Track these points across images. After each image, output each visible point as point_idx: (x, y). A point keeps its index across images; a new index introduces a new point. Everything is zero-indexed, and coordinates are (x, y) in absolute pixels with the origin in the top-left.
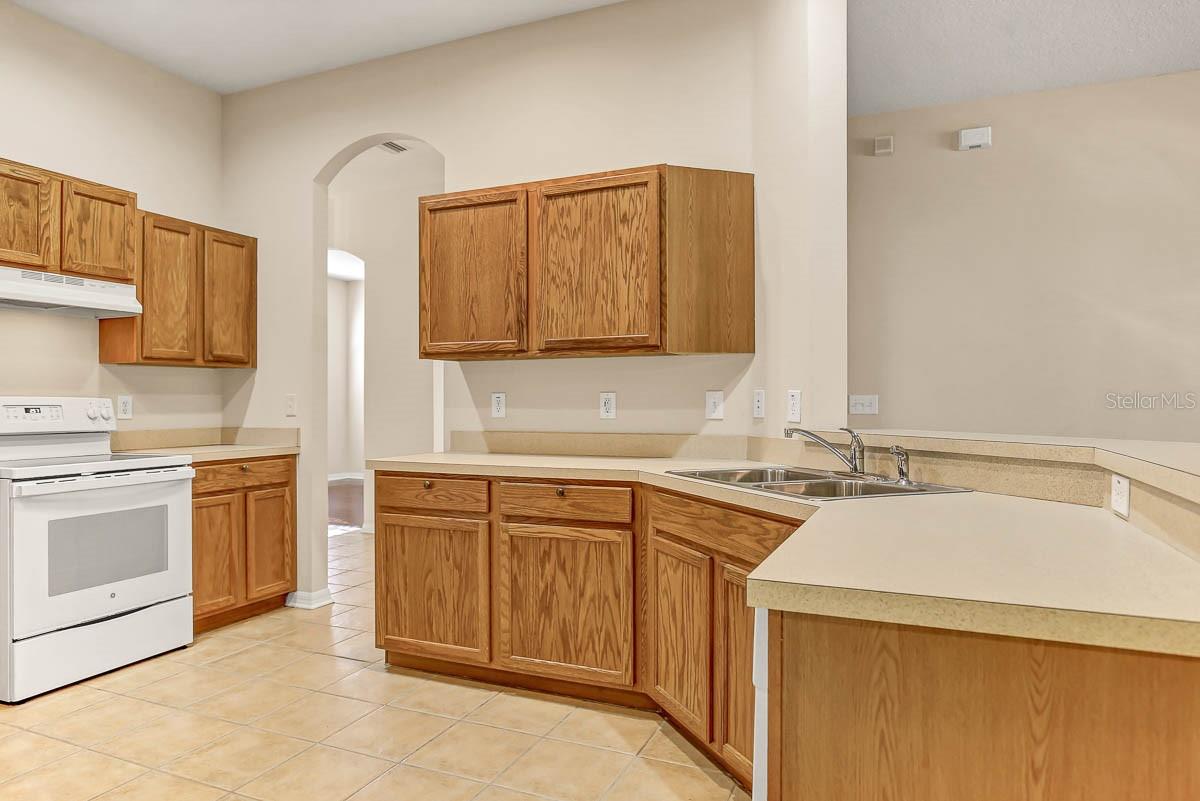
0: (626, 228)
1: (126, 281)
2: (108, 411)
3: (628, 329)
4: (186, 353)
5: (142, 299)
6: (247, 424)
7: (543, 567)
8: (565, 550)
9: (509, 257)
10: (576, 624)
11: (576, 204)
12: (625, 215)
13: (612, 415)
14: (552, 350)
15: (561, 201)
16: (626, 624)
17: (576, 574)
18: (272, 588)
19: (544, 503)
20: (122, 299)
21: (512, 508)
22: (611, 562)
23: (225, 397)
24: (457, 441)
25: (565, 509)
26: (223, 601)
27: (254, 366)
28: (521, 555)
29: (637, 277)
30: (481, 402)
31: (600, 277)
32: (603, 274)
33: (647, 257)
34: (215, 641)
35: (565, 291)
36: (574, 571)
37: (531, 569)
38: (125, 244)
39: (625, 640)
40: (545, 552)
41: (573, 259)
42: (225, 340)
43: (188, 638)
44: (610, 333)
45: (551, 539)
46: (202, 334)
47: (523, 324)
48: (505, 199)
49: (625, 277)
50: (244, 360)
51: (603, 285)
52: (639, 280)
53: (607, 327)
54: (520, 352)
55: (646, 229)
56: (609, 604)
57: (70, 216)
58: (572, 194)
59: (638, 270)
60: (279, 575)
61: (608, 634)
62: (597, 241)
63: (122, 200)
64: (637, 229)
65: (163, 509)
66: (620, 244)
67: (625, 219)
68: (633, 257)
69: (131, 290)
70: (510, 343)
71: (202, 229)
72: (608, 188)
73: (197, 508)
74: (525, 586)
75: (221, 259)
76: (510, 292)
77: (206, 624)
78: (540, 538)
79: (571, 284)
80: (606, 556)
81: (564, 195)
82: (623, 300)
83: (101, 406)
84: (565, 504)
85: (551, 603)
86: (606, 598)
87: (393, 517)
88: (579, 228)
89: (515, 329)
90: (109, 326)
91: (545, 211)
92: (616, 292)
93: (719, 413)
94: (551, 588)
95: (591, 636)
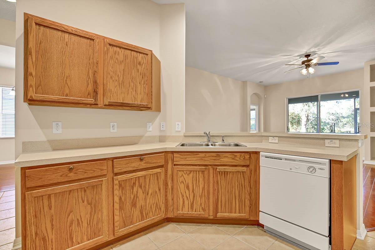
0: (140, 66)
3: (141, 101)
7: (133, 190)
8: (142, 180)
9: (89, 63)
10: (146, 205)
11: (122, 52)
12: (140, 62)
13: (115, 131)
14: (112, 105)
15: (115, 48)
16: (163, 198)
17: (146, 188)
19: (133, 165)
21: (120, 169)
22: (158, 179)
25: (143, 165)
28: (123, 188)
29: (144, 84)
31: (131, 81)
32: (132, 80)
33: (148, 78)
35: (116, 83)
36: (145, 187)
37: (128, 192)
39: (163, 203)
40: (133, 183)
41: (120, 72)
44: (134, 101)
45: (136, 178)
48: (88, 37)
49: (140, 83)
51: (132, 84)
52: (145, 85)
53: (133, 99)
54: (95, 105)
55: (147, 69)
56: (157, 194)
58: (120, 47)
59: (144, 82)
61: (157, 204)
62: (130, 68)
64: (144, 68)
66: (138, 72)
67: (140, 64)
68: (142, 77)
70: (91, 100)
72: (134, 51)
74: (125, 199)
76: (89, 78)
78: (131, 179)
79: (119, 81)
80: (156, 178)
81: (116, 46)
82: (139, 91)
84: (142, 163)
85: (136, 202)
86: (156, 192)
87: (42, 191)
88: (123, 61)
89: (92, 94)
91: (108, 49)
92: (136, 87)
93: (151, 129)
94: (136, 196)
95: (151, 207)
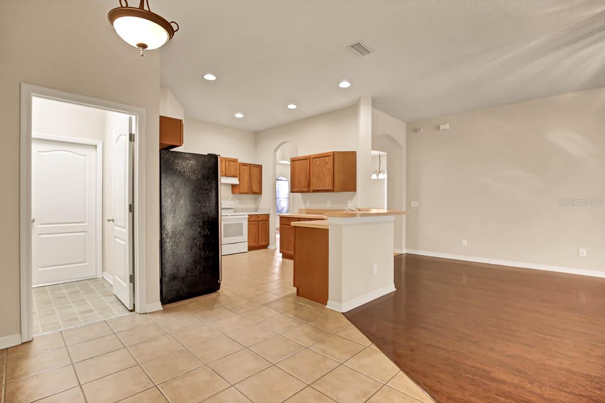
0: (327, 165)
1: (236, 177)
2: (233, 204)
3: (328, 187)
4: (248, 192)
5: (239, 181)
6: (260, 207)
9: (306, 171)
11: (318, 160)
13: (330, 205)
14: (315, 191)
18: (264, 243)
20: (235, 181)
23: (256, 200)
24: (300, 211)
26: (254, 244)
27: (261, 194)
29: (329, 176)
30: (305, 203)
32: (323, 175)
33: (331, 171)
34: (252, 252)
35: (316, 179)
38: (236, 170)
41: (318, 172)
42: (255, 189)
43: (247, 251)
44: (324, 188)
46: (251, 187)
47: (309, 186)
48: (305, 159)
49: (327, 176)
50: (259, 193)
51: (323, 177)
53: (324, 186)
54: (308, 192)
55: (331, 165)
57: (227, 165)
58: (318, 158)
59: (329, 174)
60: (265, 241)
62: (322, 168)
63: (235, 161)
64: (329, 165)
65: (242, 224)
66: (326, 168)
67: (327, 163)
68: (329, 171)
69: (237, 179)
70: (306, 189)
71: (251, 165)
72: (324, 156)
73: (249, 224)
75: (255, 171)
76: (306, 179)
77: (251, 248)
79: (317, 177)
81: (316, 158)
82: (327, 181)
83: (232, 203)
87: (284, 226)
88: (319, 165)
89: (307, 187)
90: (233, 186)
91: (313, 161)
92: (326, 179)
